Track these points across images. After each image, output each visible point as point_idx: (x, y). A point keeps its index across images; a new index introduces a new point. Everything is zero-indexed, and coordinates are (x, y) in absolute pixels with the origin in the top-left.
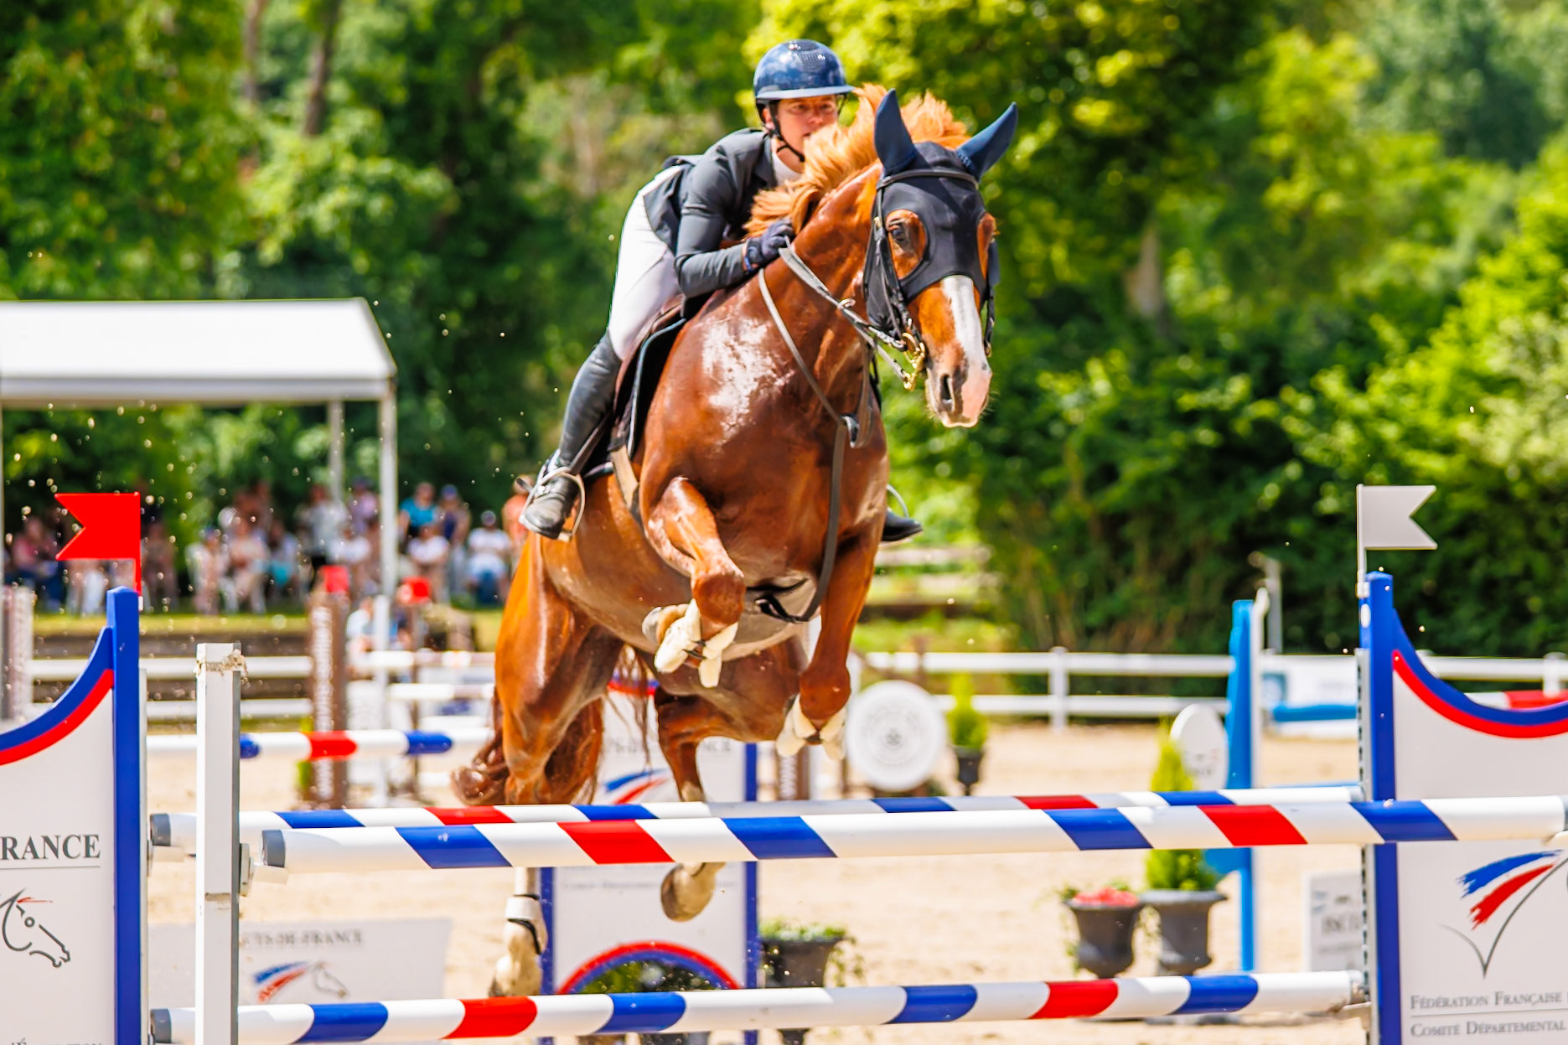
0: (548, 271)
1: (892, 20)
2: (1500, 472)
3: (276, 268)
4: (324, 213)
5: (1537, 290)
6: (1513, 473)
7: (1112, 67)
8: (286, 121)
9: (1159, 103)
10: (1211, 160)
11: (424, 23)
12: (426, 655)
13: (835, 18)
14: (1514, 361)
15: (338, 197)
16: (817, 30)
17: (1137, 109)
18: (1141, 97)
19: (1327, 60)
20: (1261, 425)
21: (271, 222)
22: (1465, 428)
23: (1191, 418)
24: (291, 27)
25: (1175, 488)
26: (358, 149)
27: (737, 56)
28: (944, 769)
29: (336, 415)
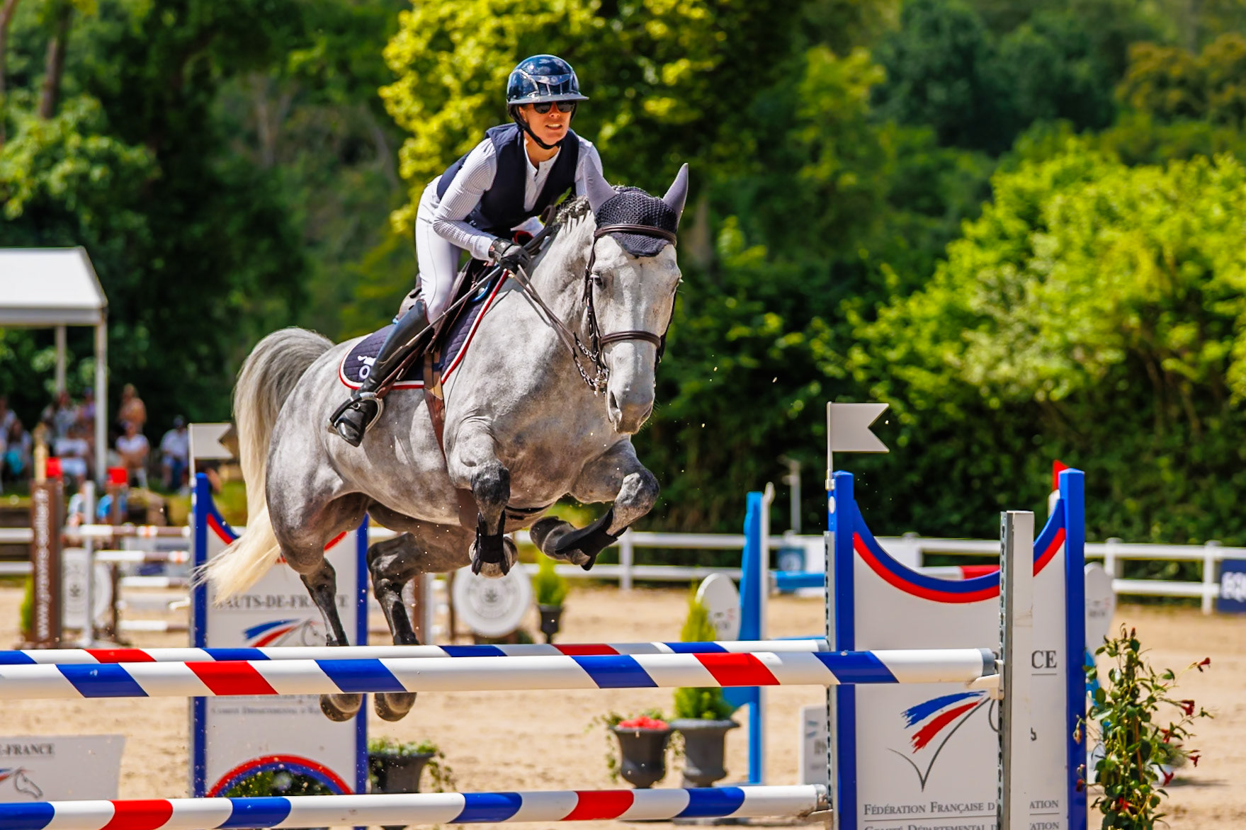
0: (233, 226)
1: (500, 32)
2: (975, 390)
3: (17, 221)
4: (55, 179)
5: (1006, 247)
6: (984, 392)
7: (674, 71)
8: (27, 106)
9: (709, 100)
10: (751, 145)
11: (137, 31)
12: (128, 528)
13: (455, 29)
14: (990, 302)
15: (66, 167)
16: (442, 40)
17: (693, 105)
18: (696, 95)
19: (846, 69)
20: (790, 351)
21: (16, 185)
22: (949, 354)
23: (734, 348)
24: (33, 32)
25: (722, 403)
26: (83, 129)
27: (381, 60)
28: (530, 620)
29: (61, 337)
